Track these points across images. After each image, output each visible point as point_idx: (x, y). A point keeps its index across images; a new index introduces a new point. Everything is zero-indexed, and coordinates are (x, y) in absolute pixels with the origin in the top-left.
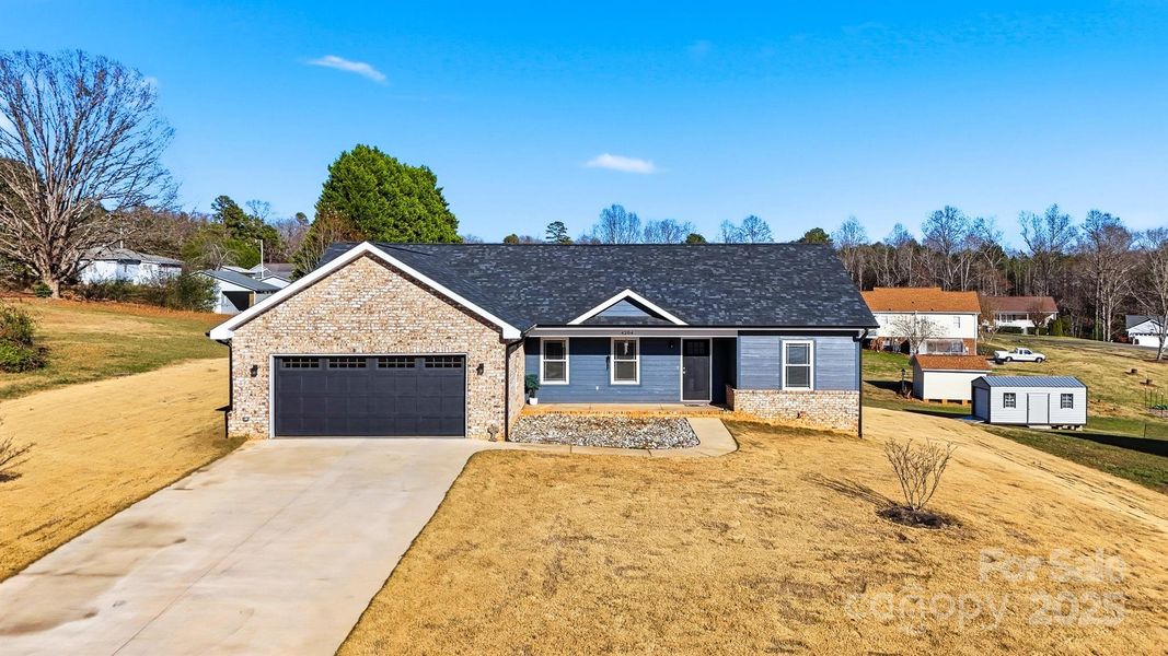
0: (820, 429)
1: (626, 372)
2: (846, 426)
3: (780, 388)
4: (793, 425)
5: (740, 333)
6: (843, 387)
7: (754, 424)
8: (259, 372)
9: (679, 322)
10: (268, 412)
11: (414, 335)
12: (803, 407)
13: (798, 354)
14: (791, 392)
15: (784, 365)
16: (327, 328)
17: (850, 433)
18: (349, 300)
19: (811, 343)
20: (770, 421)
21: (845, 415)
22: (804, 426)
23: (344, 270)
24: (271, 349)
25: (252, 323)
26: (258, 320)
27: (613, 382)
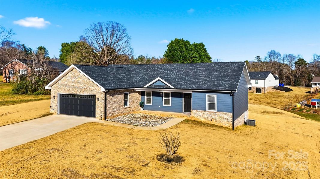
0: (218, 125)
1: (167, 102)
2: (228, 124)
3: (206, 110)
4: (210, 123)
5: (193, 92)
6: (227, 111)
7: (196, 121)
8: (56, 97)
9: (173, 87)
10: (57, 108)
11: (84, 89)
12: (213, 117)
13: (211, 99)
14: (209, 112)
15: (207, 102)
16: (68, 87)
17: (229, 127)
18: (72, 80)
19: (216, 95)
20: (203, 121)
21: (227, 121)
22: (213, 124)
23: (71, 72)
24: (58, 92)
25: (54, 85)
26: (55, 85)
27: (164, 105)
